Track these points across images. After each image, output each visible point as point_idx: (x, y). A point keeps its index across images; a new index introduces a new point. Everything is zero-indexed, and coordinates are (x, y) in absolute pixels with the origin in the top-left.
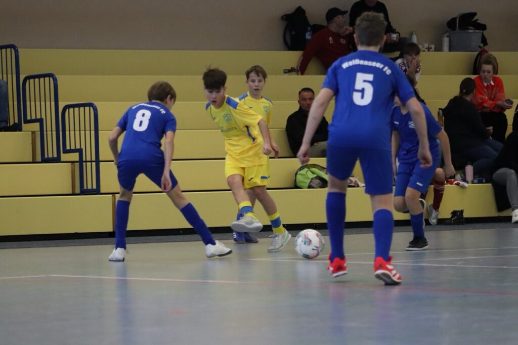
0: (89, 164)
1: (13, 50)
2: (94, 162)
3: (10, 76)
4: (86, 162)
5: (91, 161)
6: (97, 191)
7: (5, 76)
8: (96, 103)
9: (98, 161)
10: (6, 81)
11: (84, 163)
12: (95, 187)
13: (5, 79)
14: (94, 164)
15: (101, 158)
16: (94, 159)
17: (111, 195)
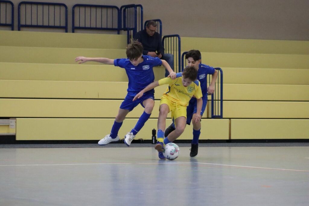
0: (217, 102)
1: (177, 37)
2: (219, 100)
3: (175, 52)
4: (215, 100)
5: (218, 100)
6: (221, 117)
7: (172, 52)
8: (222, 68)
9: (222, 100)
10: (173, 54)
11: (214, 101)
12: (220, 114)
13: (172, 54)
14: (220, 102)
15: (224, 99)
16: (220, 99)
17: (228, 119)
